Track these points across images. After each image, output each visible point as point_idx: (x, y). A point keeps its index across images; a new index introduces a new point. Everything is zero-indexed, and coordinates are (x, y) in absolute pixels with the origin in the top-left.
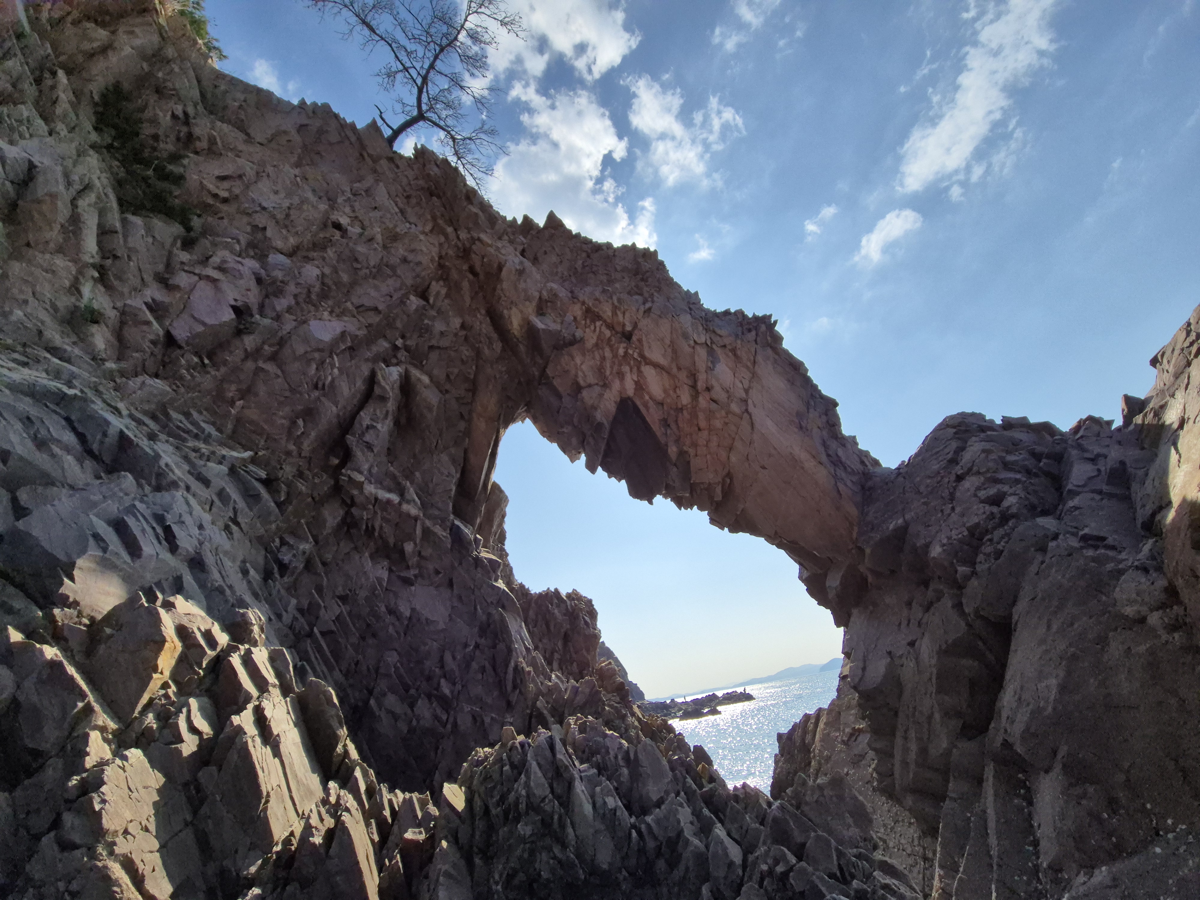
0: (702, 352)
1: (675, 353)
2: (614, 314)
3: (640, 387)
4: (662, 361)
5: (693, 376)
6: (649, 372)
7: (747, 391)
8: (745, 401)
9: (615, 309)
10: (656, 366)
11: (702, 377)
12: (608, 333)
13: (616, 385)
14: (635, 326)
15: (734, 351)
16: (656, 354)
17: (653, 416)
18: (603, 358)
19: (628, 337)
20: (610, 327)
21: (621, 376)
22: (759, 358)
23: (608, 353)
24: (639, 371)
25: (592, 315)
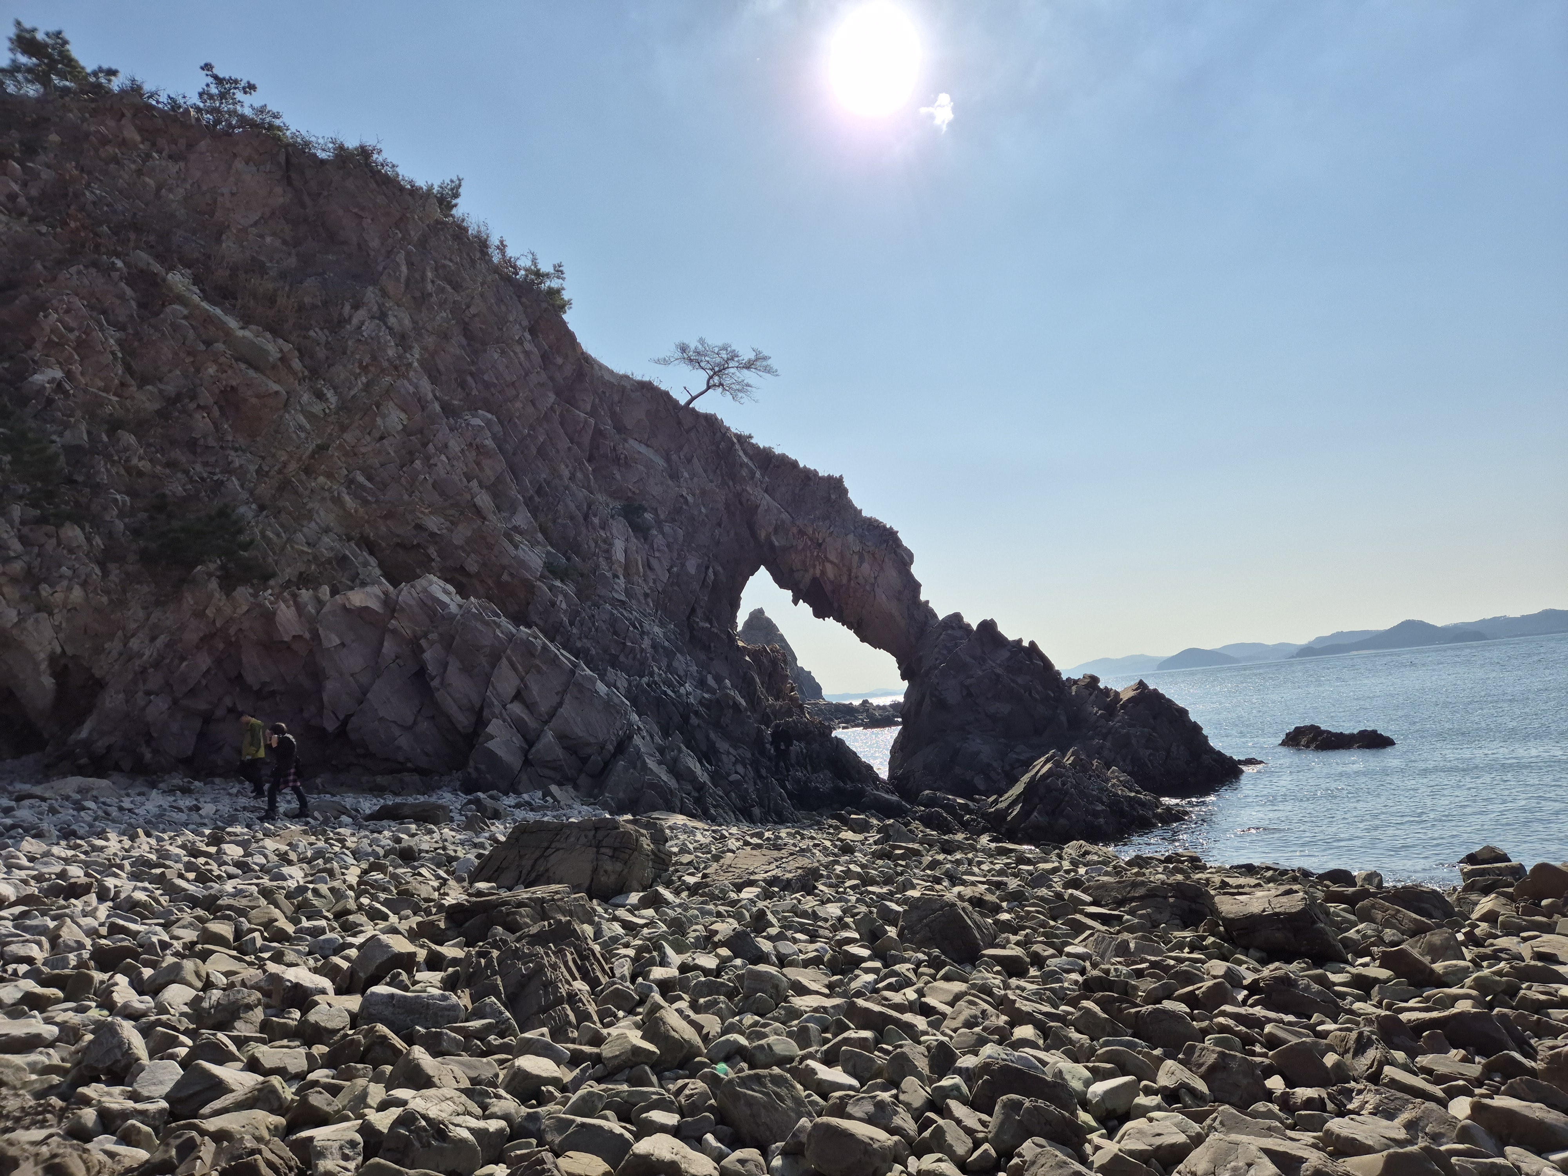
0: (856, 558)
1: (842, 556)
2: (814, 533)
3: (823, 572)
4: (835, 561)
5: (850, 570)
6: (829, 566)
7: (875, 578)
8: (873, 585)
9: (814, 530)
10: (832, 562)
11: (854, 571)
12: (809, 543)
13: (811, 571)
14: (824, 540)
15: (873, 555)
16: (833, 557)
17: (828, 588)
18: (806, 557)
19: (820, 545)
20: (811, 540)
21: (814, 566)
22: (886, 559)
23: (809, 554)
24: (824, 566)
25: (801, 532)
